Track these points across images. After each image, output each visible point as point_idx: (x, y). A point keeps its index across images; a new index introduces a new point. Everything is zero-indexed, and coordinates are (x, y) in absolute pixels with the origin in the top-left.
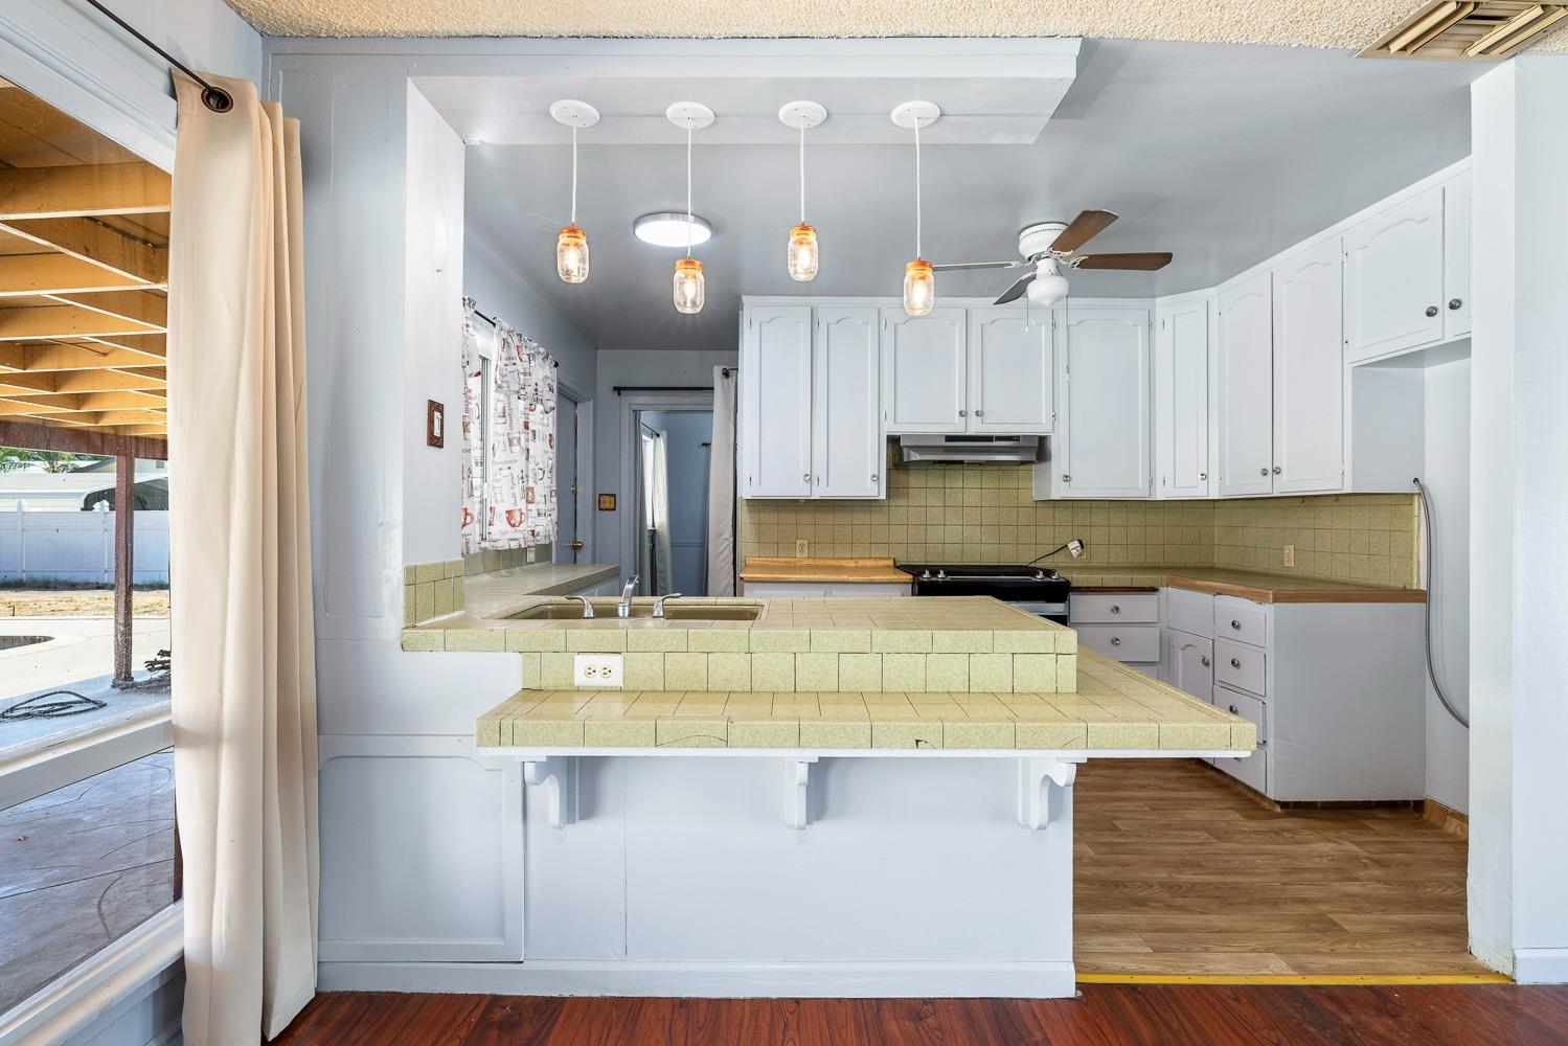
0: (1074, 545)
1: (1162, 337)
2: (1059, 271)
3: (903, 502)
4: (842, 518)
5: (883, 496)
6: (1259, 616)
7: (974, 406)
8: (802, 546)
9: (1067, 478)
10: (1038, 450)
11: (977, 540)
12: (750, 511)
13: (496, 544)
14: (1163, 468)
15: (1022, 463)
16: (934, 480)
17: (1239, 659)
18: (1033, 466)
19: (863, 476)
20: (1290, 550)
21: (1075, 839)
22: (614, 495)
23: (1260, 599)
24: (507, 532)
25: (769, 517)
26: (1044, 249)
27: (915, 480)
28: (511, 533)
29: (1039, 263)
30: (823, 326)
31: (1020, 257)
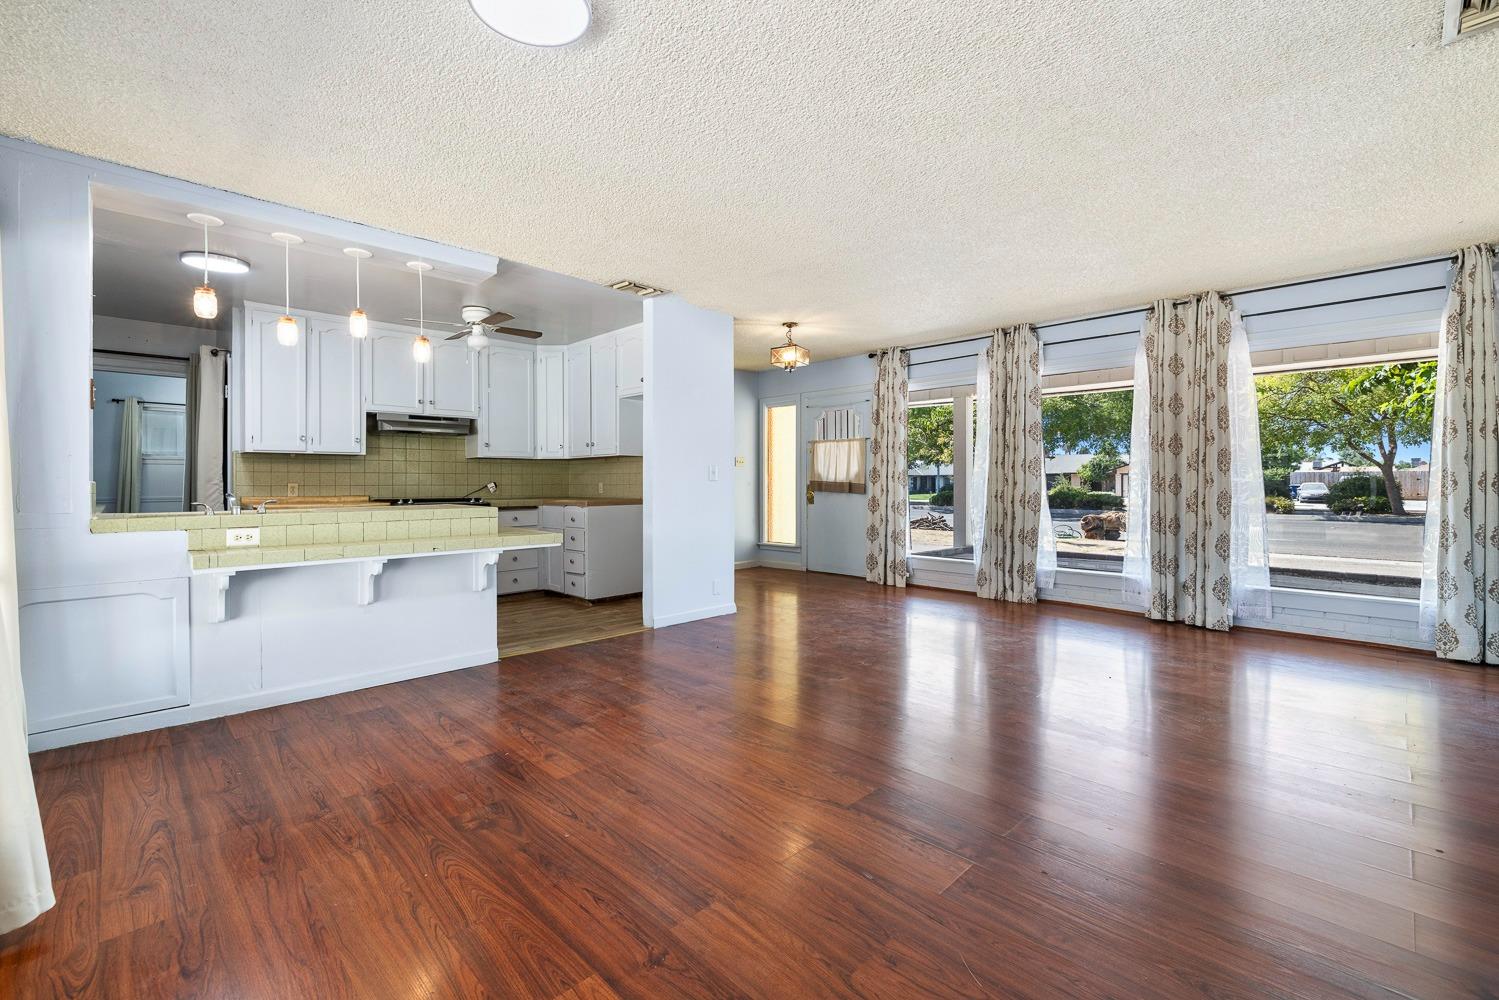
0: (491, 486)
1: (540, 368)
2: (485, 333)
3: (376, 458)
4: (326, 468)
5: (364, 453)
6: (581, 513)
7: (428, 398)
8: (293, 488)
9: (487, 445)
10: (470, 427)
11: (429, 482)
12: (244, 462)
14: (541, 441)
15: (459, 435)
16: (399, 443)
17: (575, 536)
18: (466, 437)
19: (351, 439)
20: (601, 485)
21: (498, 603)
23: (582, 506)
25: (264, 467)
26: (477, 320)
27: (384, 442)
29: (474, 326)
30: (315, 334)
31: (463, 321)
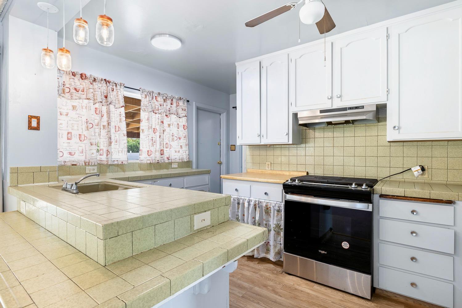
0: (415, 169)
3: (312, 145)
7: (337, 92)
8: (268, 165)
9: (396, 128)
12: (250, 150)
13: (143, 161)
22: (235, 145)
24: (147, 158)
25: (257, 152)
28: (148, 158)
30: (265, 68)
